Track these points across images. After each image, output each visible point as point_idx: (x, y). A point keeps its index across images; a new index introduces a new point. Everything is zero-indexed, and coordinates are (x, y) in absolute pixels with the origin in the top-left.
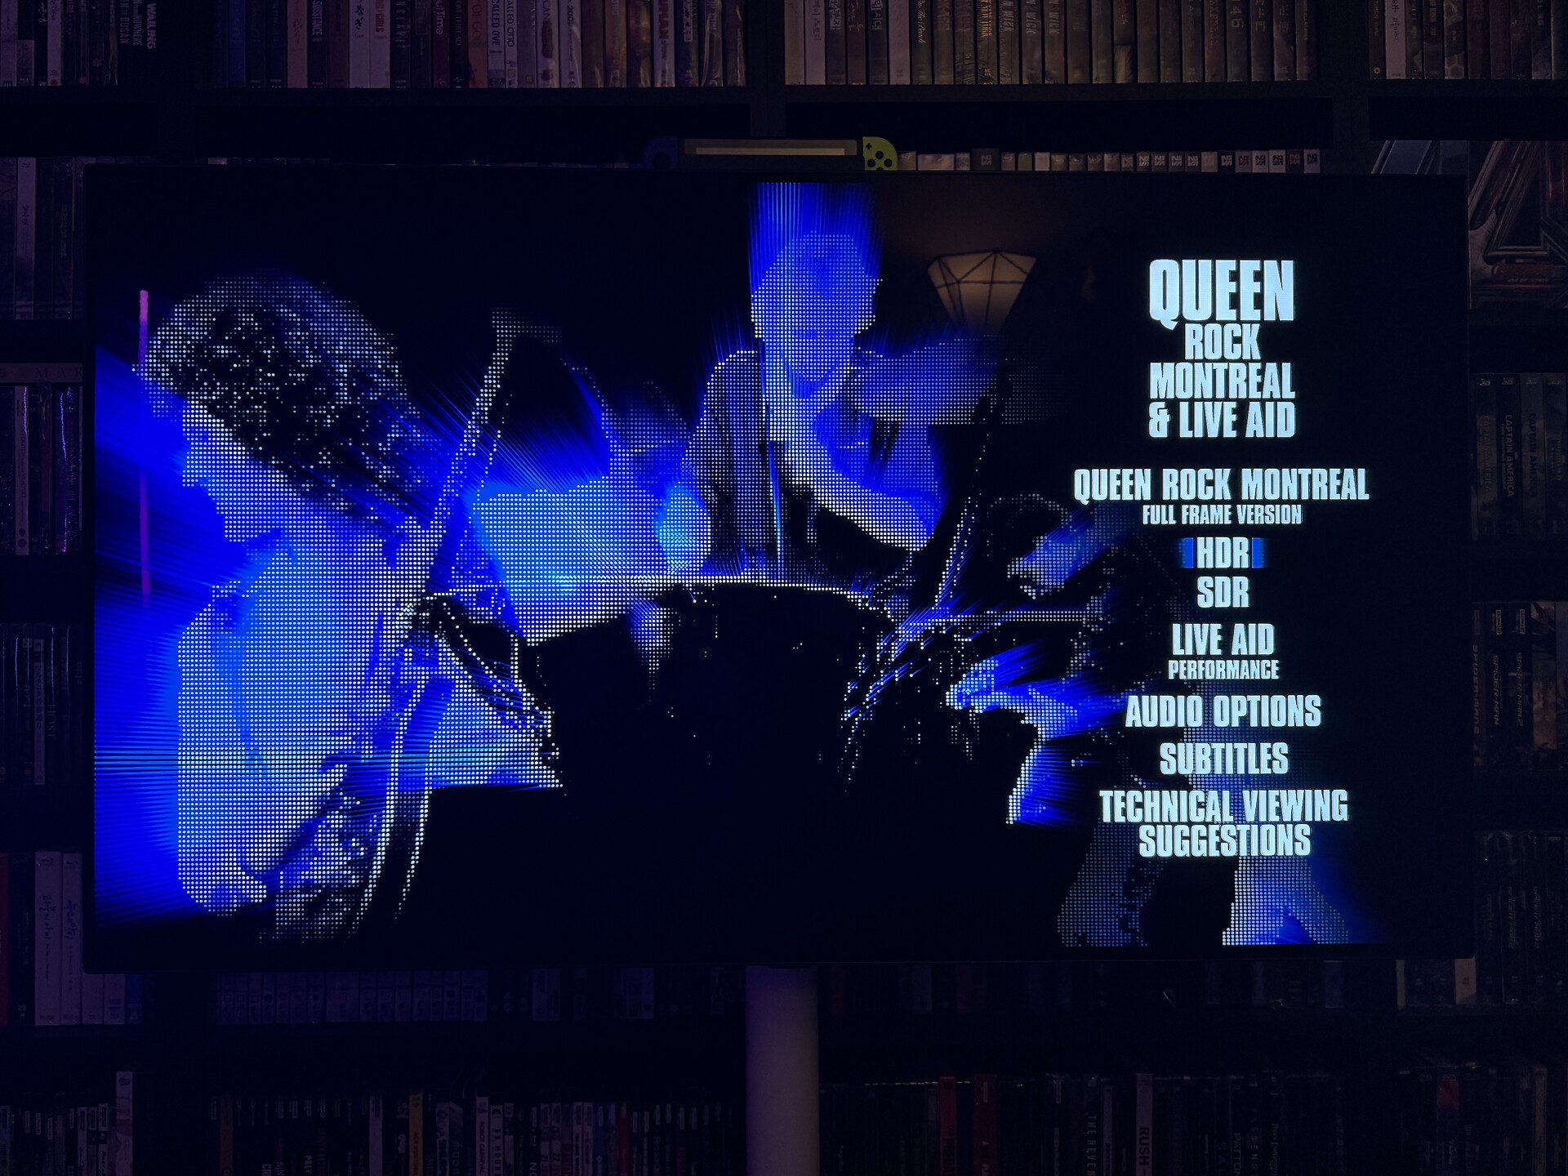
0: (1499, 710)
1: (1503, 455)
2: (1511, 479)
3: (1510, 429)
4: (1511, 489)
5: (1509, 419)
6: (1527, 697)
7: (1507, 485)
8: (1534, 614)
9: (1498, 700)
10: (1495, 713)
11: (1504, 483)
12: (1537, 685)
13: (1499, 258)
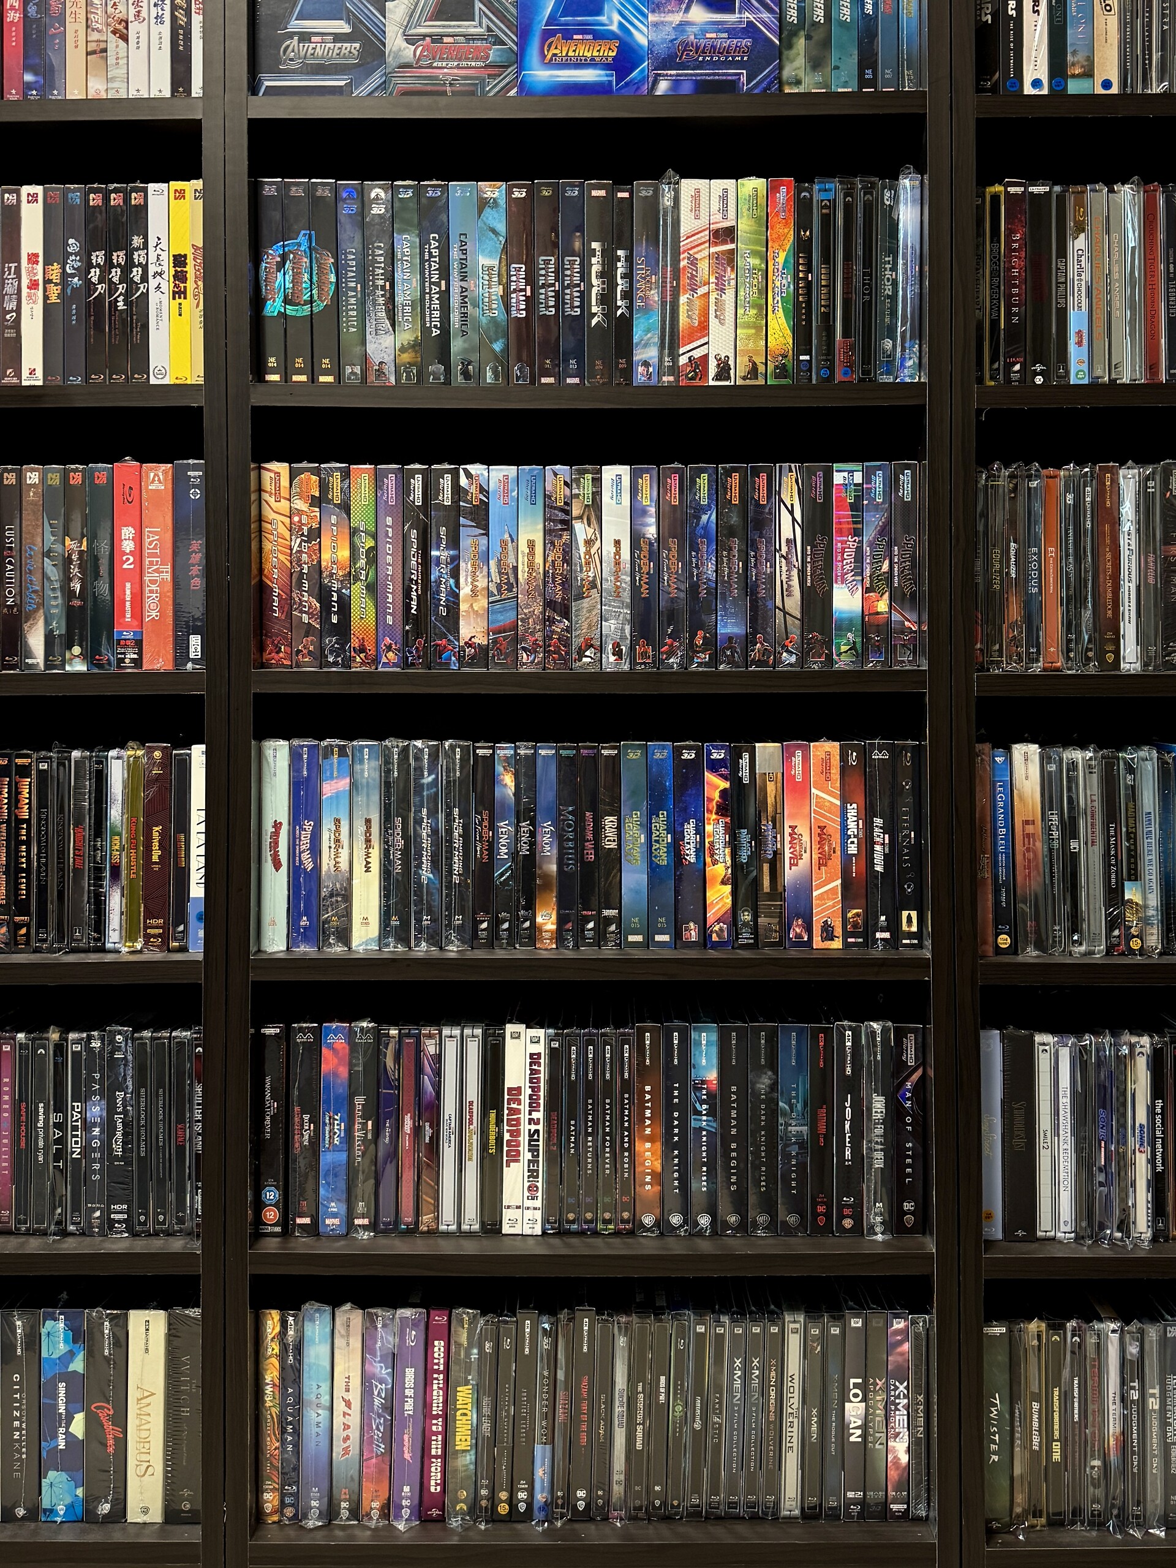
0: (418, 596)
1: (427, 284)
2: (437, 314)
3: (436, 253)
4: (435, 326)
5: (434, 238)
6: (452, 581)
7: (431, 322)
8: (463, 481)
9: (417, 583)
10: (412, 599)
11: (428, 319)
12: (465, 567)
13: (425, 36)
